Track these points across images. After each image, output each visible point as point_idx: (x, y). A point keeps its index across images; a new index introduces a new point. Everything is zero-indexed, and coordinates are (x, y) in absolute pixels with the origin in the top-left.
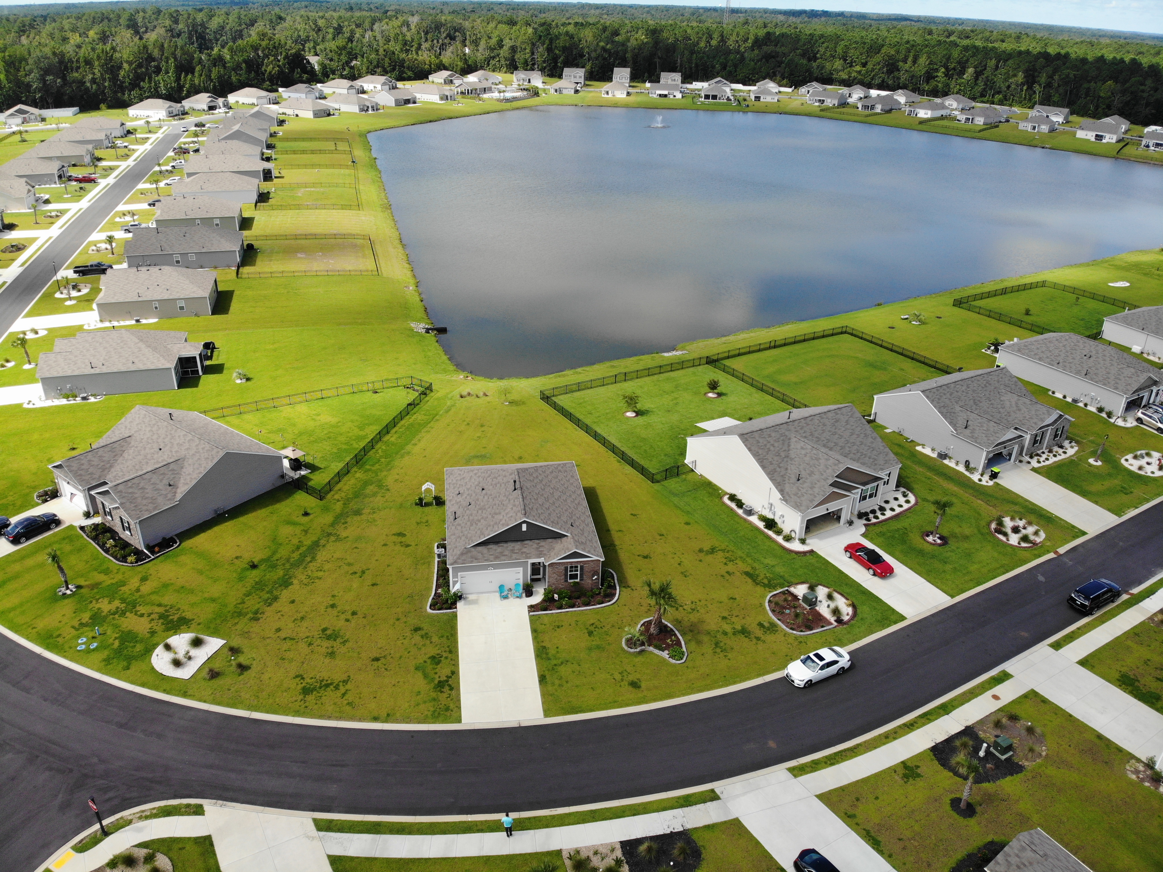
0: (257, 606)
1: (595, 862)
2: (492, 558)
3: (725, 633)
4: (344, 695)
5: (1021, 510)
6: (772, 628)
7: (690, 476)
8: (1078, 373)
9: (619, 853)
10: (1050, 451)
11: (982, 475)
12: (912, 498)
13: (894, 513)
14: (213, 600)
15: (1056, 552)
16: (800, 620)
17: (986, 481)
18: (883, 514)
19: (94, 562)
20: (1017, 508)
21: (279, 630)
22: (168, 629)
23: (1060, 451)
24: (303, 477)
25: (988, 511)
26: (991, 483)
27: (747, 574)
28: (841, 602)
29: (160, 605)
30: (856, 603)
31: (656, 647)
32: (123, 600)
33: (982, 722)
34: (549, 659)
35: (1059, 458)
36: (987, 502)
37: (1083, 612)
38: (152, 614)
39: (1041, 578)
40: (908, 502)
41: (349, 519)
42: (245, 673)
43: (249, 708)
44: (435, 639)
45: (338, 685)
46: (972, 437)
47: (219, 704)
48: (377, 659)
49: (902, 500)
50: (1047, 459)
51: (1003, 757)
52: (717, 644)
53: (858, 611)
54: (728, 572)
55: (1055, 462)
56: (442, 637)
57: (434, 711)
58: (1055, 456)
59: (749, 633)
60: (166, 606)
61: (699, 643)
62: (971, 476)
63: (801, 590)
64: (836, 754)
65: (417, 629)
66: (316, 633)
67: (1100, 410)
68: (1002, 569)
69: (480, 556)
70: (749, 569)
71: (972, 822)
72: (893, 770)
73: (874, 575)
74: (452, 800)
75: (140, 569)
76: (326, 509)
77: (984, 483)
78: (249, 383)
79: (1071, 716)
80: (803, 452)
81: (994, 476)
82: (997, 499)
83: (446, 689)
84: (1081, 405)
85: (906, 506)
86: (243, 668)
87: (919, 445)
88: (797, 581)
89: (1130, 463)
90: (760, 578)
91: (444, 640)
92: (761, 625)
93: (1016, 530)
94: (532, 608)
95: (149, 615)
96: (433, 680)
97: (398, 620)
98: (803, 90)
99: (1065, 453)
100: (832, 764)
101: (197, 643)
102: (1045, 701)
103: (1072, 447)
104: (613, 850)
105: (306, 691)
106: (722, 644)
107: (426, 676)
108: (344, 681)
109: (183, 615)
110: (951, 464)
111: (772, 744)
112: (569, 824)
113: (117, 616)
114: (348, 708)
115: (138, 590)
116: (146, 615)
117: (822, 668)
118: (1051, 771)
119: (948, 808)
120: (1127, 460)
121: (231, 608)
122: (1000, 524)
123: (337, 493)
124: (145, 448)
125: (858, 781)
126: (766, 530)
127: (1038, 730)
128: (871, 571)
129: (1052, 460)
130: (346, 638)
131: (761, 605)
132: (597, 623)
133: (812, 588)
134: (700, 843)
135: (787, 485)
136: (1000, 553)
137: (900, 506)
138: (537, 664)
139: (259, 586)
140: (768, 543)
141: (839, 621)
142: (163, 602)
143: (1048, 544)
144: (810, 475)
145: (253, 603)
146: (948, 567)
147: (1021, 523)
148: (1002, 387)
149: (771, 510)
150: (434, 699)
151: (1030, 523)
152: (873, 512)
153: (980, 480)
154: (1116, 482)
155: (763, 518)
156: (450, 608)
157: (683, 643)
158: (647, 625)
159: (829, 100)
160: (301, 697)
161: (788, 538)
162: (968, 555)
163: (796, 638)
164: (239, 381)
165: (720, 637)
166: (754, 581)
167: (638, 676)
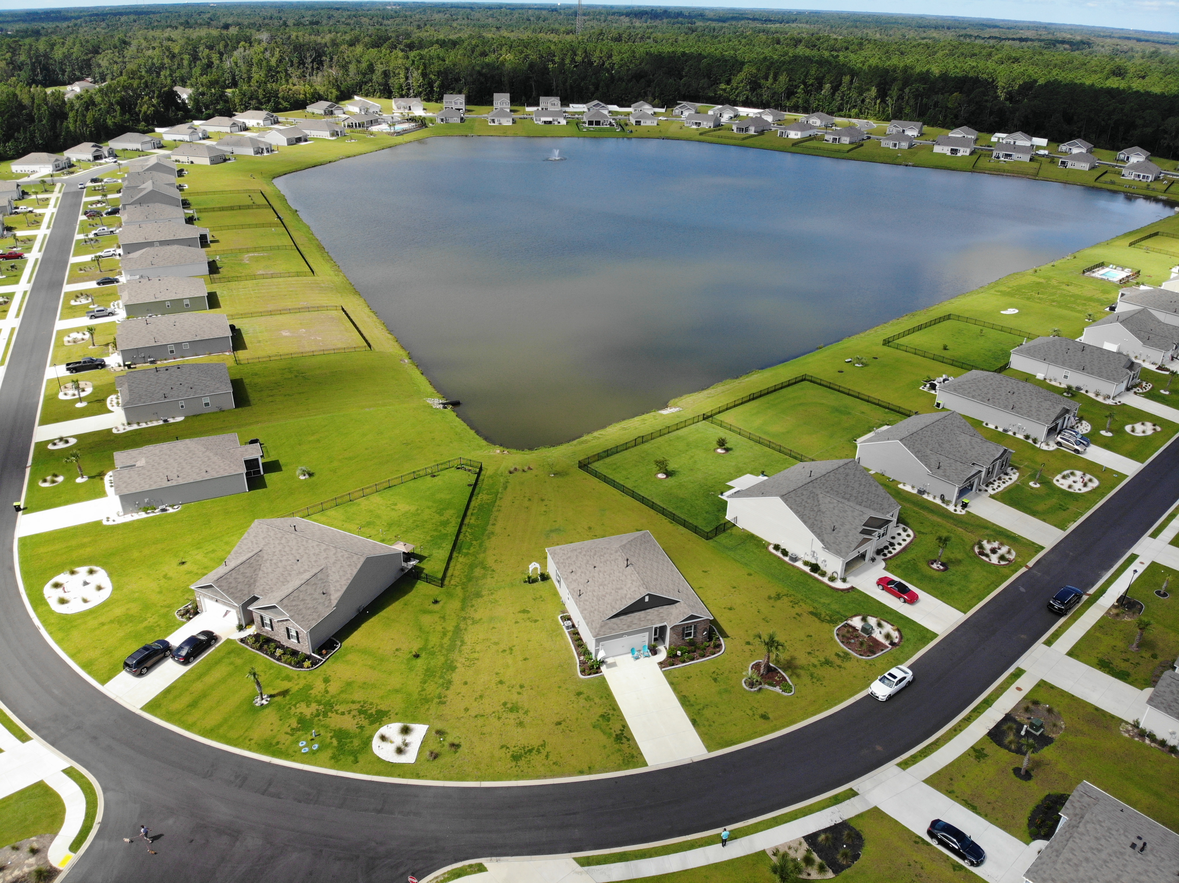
0: (438, 692)
1: (792, 854)
2: (625, 627)
3: (815, 666)
4: (547, 756)
5: (992, 533)
6: (846, 657)
7: (734, 531)
8: (1006, 407)
9: (805, 846)
10: (1000, 479)
11: (956, 506)
12: (910, 532)
13: (901, 547)
14: (397, 691)
15: (1027, 566)
16: (865, 647)
17: (960, 511)
18: (894, 549)
19: (272, 671)
20: (988, 532)
21: (467, 710)
22: (372, 723)
23: (1007, 477)
24: (415, 567)
25: (970, 537)
26: (964, 512)
27: (812, 613)
28: (888, 628)
29: (353, 702)
30: (899, 627)
31: (770, 684)
32: (319, 703)
33: (1015, 709)
34: (692, 705)
35: (1007, 484)
36: (965, 529)
37: (1060, 614)
38: (351, 710)
39: (1022, 589)
40: (908, 536)
41: (474, 602)
42: (459, 750)
43: (477, 779)
44: (597, 700)
45: (538, 749)
46: (945, 476)
47: (451, 779)
48: (559, 723)
49: (904, 534)
50: (999, 486)
51: (1038, 733)
52: (812, 675)
53: (903, 633)
54: (797, 614)
55: (1005, 488)
56: (602, 697)
57: (624, 760)
58: (1004, 483)
59: (831, 663)
60: (359, 702)
61: (798, 676)
62: (948, 508)
63: (857, 622)
64: (925, 748)
65: (579, 694)
66: (499, 708)
67: (1027, 437)
68: (993, 585)
69: (615, 627)
70: (811, 609)
71: (1031, 783)
72: (967, 754)
73: (905, 602)
74: (670, 827)
75: (317, 672)
76: (450, 595)
77: (958, 512)
78: (313, 479)
79: (1073, 696)
80: (831, 506)
81: (964, 506)
82: (972, 525)
83: (624, 740)
84: (1011, 433)
85: (908, 540)
86: (455, 746)
87: (900, 483)
88: (851, 615)
89: (1061, 483)
90: (823, 616)
91: (604, 700)
92: (837, 655)
93: (994, 551)
94: (661, 664)
95: (349, 712)
96: (611, 734)
97: (560, 687)
98: (677, 111)
99: (1010, 479)
100: (925, 756)
101: (406, 731)
102: (1052, 687)
103: (1014, 473)
104: (800, 844)
105: (516, 758)
106: (815, 675)
107: (604, 733)
108: (542, 746)
109: (379, 708)
110: (930, 498)
111: (879, 748)
112: (762, 830)
113: (321, 717)
114: (555, 767)
115: (327, 692)
116: (346, 713)
117: (896, 685)
118: (1071, 738)
119: (1013, 776)
120: (1058, 481)
121: (415, 696)
122: (981, 547)
123: (451, 579)
124: (281, 561)
125: (947, 766)
126: (812, 574)
127: (1056, 710)
128: (902, 600)
129: (1003, 486)
130: (526, 709)
131: (832, 639)
132: (717, 671)
133: (864, 619)
134: (858, 829)
135: (825, 536)
136: (987, 572)
137: (904, 540)
138: (686, 711)
139: (429, 673)
140: (818, 585)
141: (892, 644)
142: (355, 699)
143: (1019, 560)
144: (842, 525)
145: (432, 689)
146: (955, 589)
147: (996, 545)
148: (956, 428)
149: (813, 556)
150: (619, 750)
151: (1002, 544)
152: (886, 548)
153: (955, 510)
154: (1054, 501)
155: (806, 563)
156: (597, 673)
157: (787, 678)
158: (757, 666)
159: (705, 123)
160: (514, 763)
161: (832, 579)
162: (966, 577)
163: (866, 662)
164: (302, 478)
165: (812, 669)
166: (819, 619)
167: (764, 710)
